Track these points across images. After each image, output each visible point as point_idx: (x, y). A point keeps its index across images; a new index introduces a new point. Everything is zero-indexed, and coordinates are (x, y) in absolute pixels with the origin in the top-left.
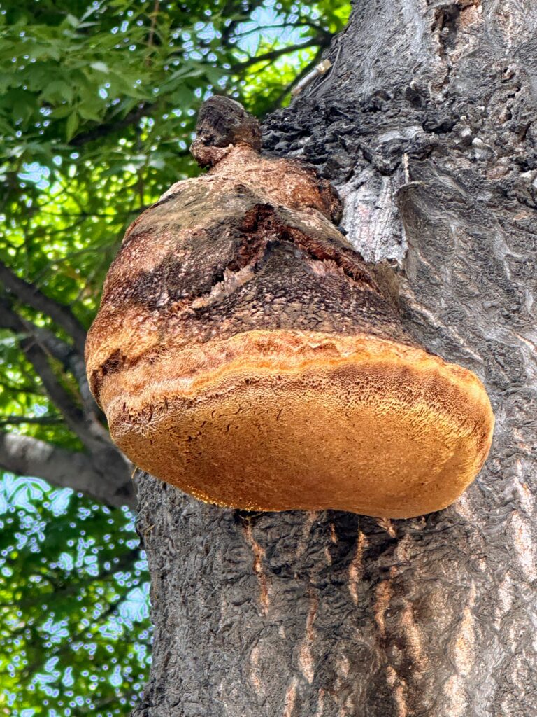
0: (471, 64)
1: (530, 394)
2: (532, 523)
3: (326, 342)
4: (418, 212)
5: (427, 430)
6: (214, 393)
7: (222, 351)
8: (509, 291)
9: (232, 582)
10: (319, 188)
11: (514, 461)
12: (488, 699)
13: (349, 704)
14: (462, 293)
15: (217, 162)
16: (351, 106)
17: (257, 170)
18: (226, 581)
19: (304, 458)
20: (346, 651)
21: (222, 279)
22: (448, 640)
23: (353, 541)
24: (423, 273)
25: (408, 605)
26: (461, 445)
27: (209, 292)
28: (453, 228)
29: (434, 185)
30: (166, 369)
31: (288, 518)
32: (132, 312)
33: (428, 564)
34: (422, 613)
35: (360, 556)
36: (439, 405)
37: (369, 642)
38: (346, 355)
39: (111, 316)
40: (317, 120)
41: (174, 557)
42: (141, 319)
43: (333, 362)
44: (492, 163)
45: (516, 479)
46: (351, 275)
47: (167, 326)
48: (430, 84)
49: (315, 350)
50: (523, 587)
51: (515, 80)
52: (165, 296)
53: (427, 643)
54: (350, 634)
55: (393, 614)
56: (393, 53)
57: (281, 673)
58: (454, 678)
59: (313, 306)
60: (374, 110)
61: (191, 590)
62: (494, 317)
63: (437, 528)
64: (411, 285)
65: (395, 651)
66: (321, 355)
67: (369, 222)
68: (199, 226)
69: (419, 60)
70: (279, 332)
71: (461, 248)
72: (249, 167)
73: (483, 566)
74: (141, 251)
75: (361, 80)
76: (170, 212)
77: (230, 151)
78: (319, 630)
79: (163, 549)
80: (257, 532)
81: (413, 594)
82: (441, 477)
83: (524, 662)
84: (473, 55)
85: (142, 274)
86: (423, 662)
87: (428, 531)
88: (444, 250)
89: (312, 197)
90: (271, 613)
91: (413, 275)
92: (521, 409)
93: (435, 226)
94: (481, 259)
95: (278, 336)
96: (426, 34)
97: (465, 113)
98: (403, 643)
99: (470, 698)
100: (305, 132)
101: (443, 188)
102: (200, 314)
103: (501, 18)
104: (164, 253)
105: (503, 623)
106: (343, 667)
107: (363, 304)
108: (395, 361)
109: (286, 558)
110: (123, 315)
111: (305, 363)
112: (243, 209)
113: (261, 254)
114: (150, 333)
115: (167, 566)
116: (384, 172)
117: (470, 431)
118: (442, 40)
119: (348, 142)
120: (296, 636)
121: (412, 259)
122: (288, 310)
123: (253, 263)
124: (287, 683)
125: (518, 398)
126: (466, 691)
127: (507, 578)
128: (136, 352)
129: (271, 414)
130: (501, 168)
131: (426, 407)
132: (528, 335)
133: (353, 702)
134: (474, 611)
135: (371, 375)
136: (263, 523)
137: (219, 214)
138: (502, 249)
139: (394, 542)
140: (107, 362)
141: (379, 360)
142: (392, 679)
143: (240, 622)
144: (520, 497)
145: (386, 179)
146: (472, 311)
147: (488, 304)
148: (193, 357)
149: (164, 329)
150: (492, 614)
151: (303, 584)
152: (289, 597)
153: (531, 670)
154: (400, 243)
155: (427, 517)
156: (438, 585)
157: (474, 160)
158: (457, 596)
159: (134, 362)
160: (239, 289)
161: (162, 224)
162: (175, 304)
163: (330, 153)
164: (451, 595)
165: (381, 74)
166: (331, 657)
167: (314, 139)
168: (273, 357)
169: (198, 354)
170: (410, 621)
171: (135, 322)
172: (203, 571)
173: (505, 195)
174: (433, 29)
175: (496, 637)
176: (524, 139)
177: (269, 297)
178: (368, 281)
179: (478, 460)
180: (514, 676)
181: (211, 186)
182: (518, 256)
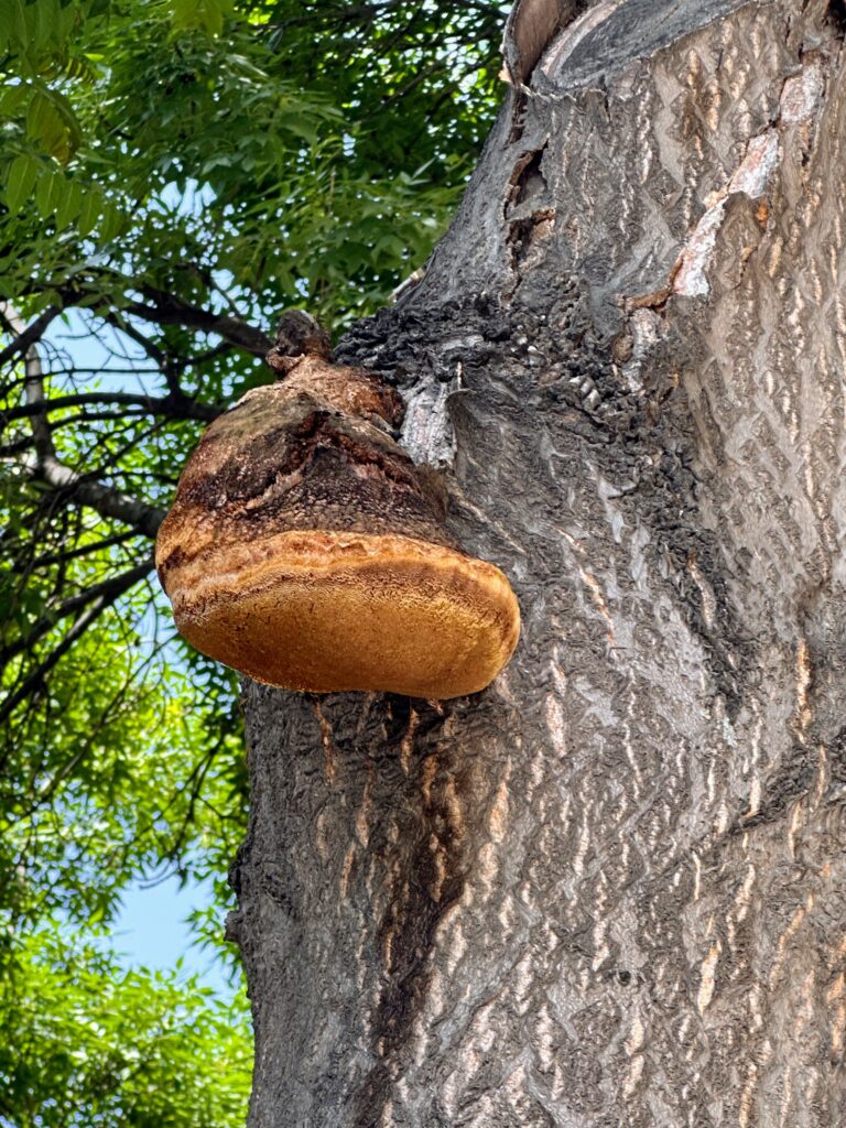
0: (538, 275)
1: (568, 584)
2: (565, 704)
3: (355, 541)
4: (470, 417)
5: (448, 621)
6: (255, 588)
7: (264, 549)
8: (553, 488)
9: (305, 753)
10: (381, 395)
11: (551, 646)
12: (518, 865)
13: (397, 868)
14: (507, 490)
15: (289, 370)
16: (427, 315)
17: (322, 378)
18: (300, 753)
19: (337, 647)
20: (397, 819)
21: (274, 482)
22: (485, 810)
23: (407, 718)
24: (471, 472)
25: (452, 778)
26: (483, 633)
27: (262, 493)
28: (502, 430)
29: (487, 391)
30: (218, 565)
31: (351, 697)
32: (193, 512)
33: (470, 740)
34: (463, 786)
35: (411, 732)
36: (459, 599)
37: (417, 811)
38: (373, 554)
39: (177, 514)
40: (393, 329)
41: (262, 729)
42: (200, 518)
43: (360, 560)
44: (545, 368)
45: (552, 663)
46: (392, 478)
47: (222, 525)
48: (500, 294)
49: (343, 549)
50: (554, 762)
51: (575, 290)
52: (224, 497)
53: (465, 813)
54: (400, 803)
55: (438, 786)
56: (473, 264)
57: (342, 839)
58: (488, 845)
59: (351, 508)
60: (445, 319)
61: (273, 760)
62: (537, 512)
63: (480, 707)
64: (460, 483)
65: (438, 820)
66: (349, 554)
67: (425, 425)
68: (259, 433)
69: (494, 271)
70: (313, 533)
71: (509, 449)
72: (316, 375)
73: (519, 743)
74: (208, 455)
75: (446, 288)
76: (238, 418)
77: (301, 360)
78: (374, 800)
79: (253, 721)
80: (325, 708)
81: (456, 768)
82: (467, 662)
83: (552, 831)
84: (540, 267)
85: (206, 476)
86: (462, 831)
87: (472, 710)
88: (493, 452)
89: (373, 402)
90: (336, 782)
91: (462, 475)
92: (559, 598)
93: (486, 429)
94: (527, 459)
95: (311, 536)
96: (501, 247)
97: (522, 323)
98: (445, 813)
99: (501, 863)
100: (382, 340)
101: (495, 393)
102: (252, 515)
103: (570, 232)
104: (226, 457)
105: (534, 796)
106: (393, 834)
107: (400, 505)
108: (417, 559)
109: (348, 733)
110: (186, 515)
111: (333, 562)
112: (301, 416)
113: (309, 459)
114: (206, 532)
115: (257, 737)
116: (443, 378)
117: (492, 622)
118: (514, 251)
119: (416, 350)
120: (355, 804)
121: (462, 458)
122: (327, 511)
123: (302, 467)
124: (346, 847)
125: (557, 587)
126: (498, 857)
127: (540, 754)
128: (194, 549)
129: (305, 608)
130: (554, 374)
131: (446, 601)
132: (569, 529)
133: (400, 866)
134: (509, 784)
135: (394, 572)
136: (329, 701)
137: (279, 421)
138: (548, 450)
139: (441, 720)
140: (170, 557)
141: (402, 558)
142: (434, 845)
143: (311, 790)
144: (555, 679)
145: (444, 386)
146: (517, 507)
147: (532, 501)
148: (241, 555)
149: (219, 528)
150: (524, 787)
151: (362, 757)
152: (350, 768)
153: (557, 839)
154: (450, 445)
155: (470, 696)
156: (479, 760)
157: (528, 367)
158: (494, 770)
159: (192, 558)
160: (287, 491)
161: (227, 430)
162: (230, 505)
163: (401, 360)
164: (489, 768)
165: (462, 283)
166: (383, 825)
167: (387, 347)
168: (307, 556)
169: (244, 552)
170: (452, 792)
171: (195, 521)
172: (282, 741)
173: (554, 398)
174: (507, 241)
175: (528, 808)
176: (579, 346)
177: (312, 498)
178: (410, 483)
179: (503, 647)
180: (542, 844)
181: (276, 395)
182: (563, 456)
